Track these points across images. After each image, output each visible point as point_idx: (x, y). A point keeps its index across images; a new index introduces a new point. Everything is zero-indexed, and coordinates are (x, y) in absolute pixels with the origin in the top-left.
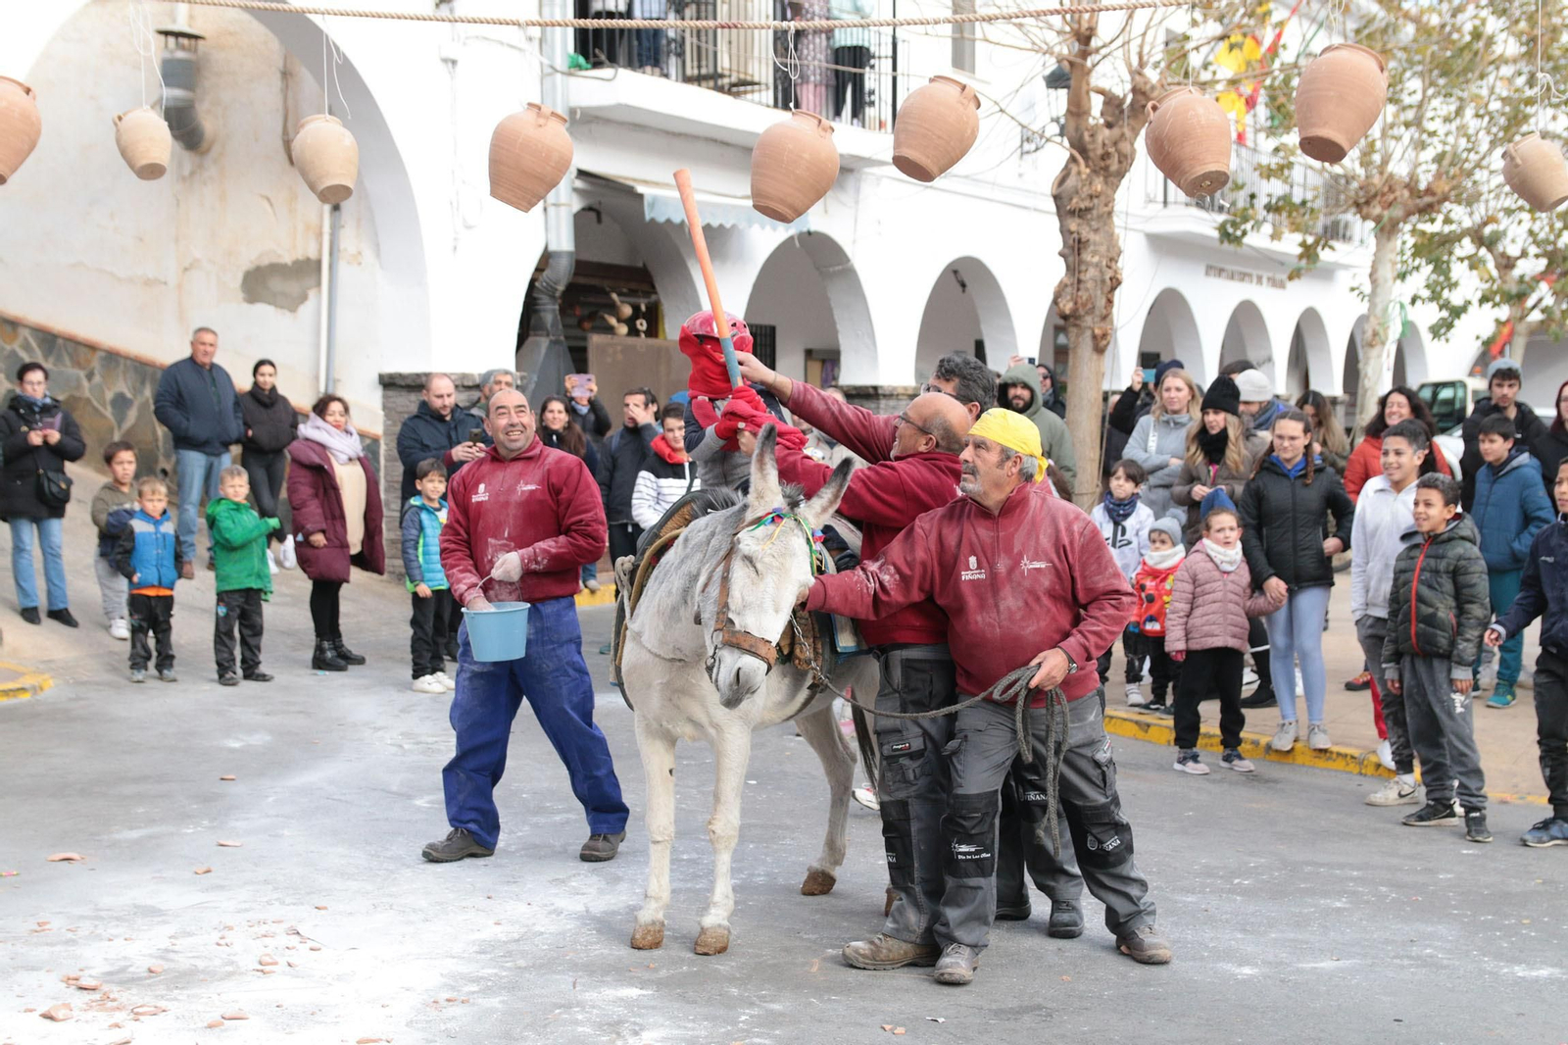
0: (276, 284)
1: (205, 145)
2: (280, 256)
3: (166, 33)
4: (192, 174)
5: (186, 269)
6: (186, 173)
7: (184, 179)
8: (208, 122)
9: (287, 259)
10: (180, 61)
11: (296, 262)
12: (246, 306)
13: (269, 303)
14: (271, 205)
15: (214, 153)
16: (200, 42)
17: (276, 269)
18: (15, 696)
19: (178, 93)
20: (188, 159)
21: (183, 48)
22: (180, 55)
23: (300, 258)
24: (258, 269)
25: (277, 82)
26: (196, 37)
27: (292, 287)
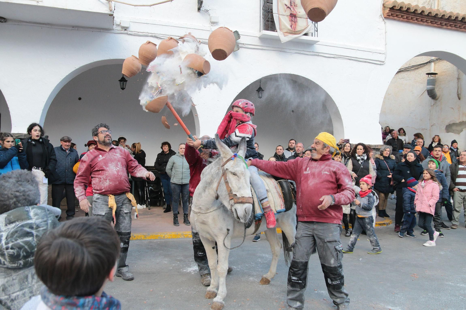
0: (454, 128)
1: (437, 98)
2: (456, 121)
3: (428, 74)
4: (434, 104)
5: (432, 126)
6: (433, 105)
7: (432, 106)
8: (438, 92)
9: (458, 122)
10: (431, 79)
11: (460, 122)
12: (447, 133)
13: (453, 133)
14: (453, 109)
15: (439, 99)
16: (437, 75)
17: (454, 124)
18: (382, 225)
19: (431, 86)
20: (433, 101)
21: (432, 77)
22: (432, 78)
23: (461, 121)
24: (450, 124)
25: (456, 80)
26: (436, 74)
27: (459, 128)
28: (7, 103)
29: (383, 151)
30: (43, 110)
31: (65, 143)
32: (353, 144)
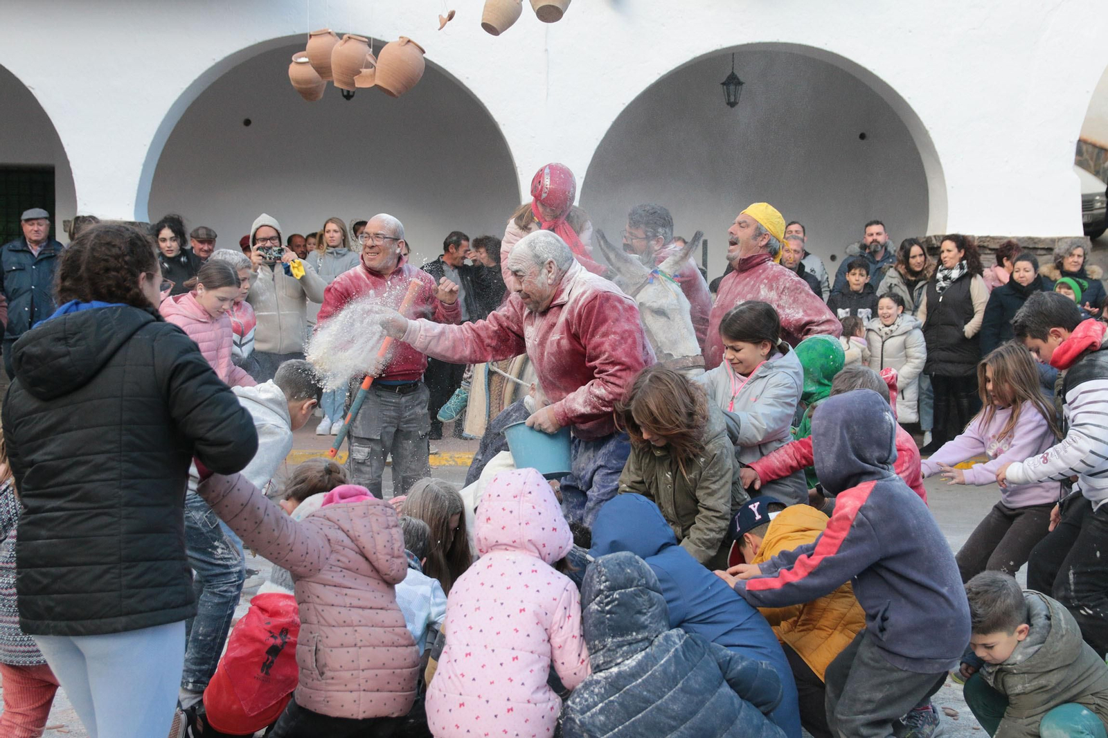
28: (66, 150)
29: (1063, 257)
30: (146, 165)
31: (201, 246)
32: (973, 237)
